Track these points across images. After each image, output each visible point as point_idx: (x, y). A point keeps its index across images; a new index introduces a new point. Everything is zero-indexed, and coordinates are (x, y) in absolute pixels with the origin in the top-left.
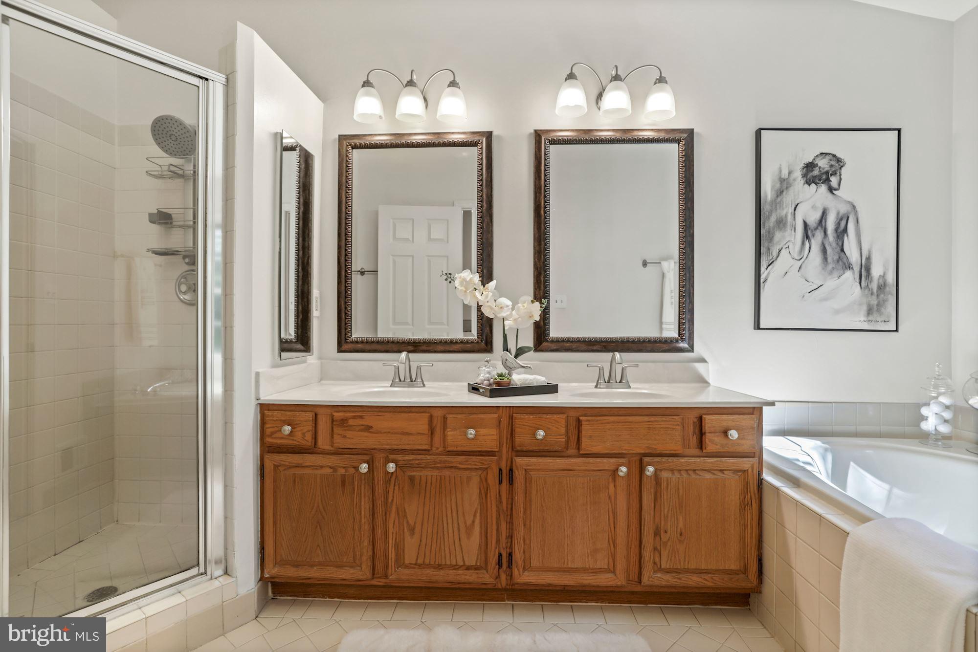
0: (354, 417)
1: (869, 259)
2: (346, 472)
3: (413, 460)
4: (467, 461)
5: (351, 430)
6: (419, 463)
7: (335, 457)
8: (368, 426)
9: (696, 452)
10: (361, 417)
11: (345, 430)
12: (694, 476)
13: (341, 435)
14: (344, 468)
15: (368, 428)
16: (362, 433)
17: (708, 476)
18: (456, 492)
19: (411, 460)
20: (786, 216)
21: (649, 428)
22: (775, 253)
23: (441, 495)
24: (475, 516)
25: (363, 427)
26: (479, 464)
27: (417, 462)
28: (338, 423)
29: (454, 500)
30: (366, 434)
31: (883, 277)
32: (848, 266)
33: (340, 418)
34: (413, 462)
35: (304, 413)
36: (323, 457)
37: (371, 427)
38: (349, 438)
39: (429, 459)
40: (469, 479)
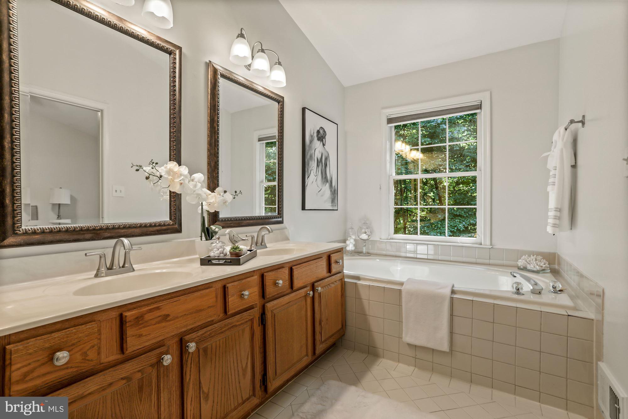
0: (151, 311)
1: (332, 178)
2: (142, 374)
3: (205, 332)
4: (241, 318)
5: (148, 326)
6: (210, 333)
7: (129, 364)
8: (164, 315)
9: (329, 274)
10: (158, 308)
11: (140, 328)
12: (329, 287)
13: (136, 335)
14: (139, 371)
15: (166, 317)
16: (160, 325)
17: (333, 285)
18: (236, 346)
19: (203, 334)
20: (312, 154)
21: (316, 266)
22: (310, 172)
23: (226, 354)
24: (248, 358)
25: (159, 318)
26: (249, 317)
27: (208, 333)
28: (132, 323)
29: (235, 353)
30: (163, 324)
31: (335, 186)
32: (327, 181)
33: (134, 317)
34: (206, 335)
35: (83, 326)
36: (114, 371)
37: (168, 316)
38: (146, 335)
39: (217, 327)
40: (243, 330)
